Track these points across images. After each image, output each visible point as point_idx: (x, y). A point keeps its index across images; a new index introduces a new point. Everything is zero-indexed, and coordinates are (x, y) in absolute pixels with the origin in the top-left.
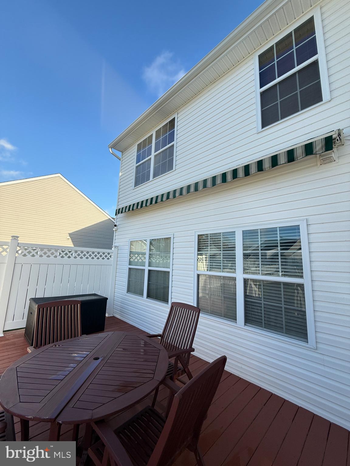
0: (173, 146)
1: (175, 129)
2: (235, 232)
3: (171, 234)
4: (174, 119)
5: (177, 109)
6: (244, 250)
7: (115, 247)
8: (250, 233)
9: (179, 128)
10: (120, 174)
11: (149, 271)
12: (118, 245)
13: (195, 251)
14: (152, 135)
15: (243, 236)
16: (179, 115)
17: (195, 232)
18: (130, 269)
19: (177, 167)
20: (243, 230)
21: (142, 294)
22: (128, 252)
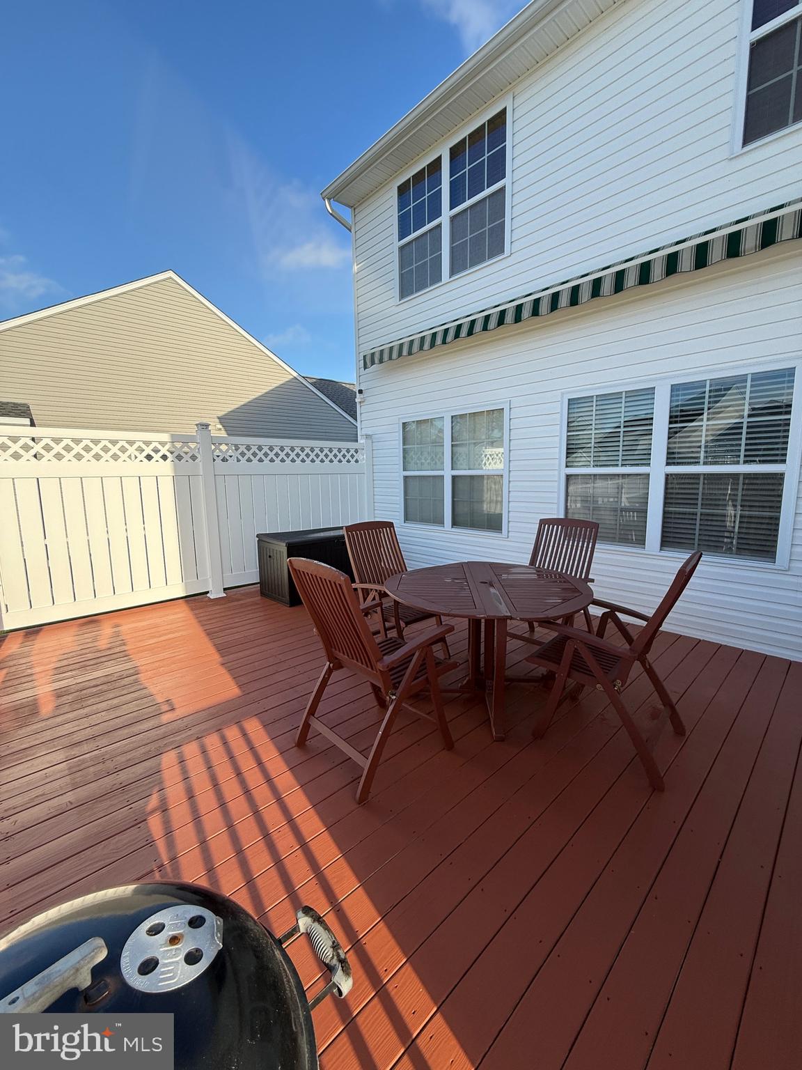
0: (502, 190)
1: (508, 143)
2: (655, 388)
3: (506, 402)
4: (504, 112)
5: (511, 83)
6: (671, 423)
7: (368, 436)
8: (685, 389)
9: (518, 138)
10: (356, 268)
11: (454, 478)
12: (370, 433)
13: (561, 432)
14: (440, 158)
15: (671, 396)
16: (518, 102)
17: (563, 394)
18: (406, 478)
19: (516, 246)
20: (673, 383)
21: (441, 523)
22: (399, 446)
